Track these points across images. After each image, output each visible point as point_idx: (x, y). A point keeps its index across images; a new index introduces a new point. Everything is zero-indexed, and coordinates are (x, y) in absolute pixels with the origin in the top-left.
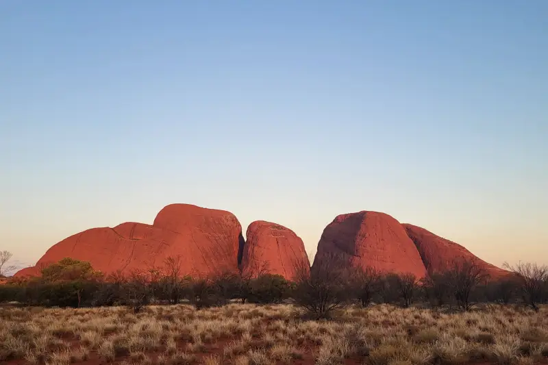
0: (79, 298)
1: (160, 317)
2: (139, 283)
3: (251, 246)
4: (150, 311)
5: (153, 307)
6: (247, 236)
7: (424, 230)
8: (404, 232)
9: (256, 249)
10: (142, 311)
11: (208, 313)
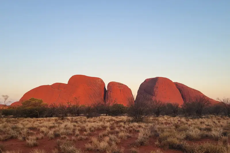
0: (38, 114)
1: (72, 122)
2: (63, 108)
3: (109, 92)
4: (68, 119)
5: (69, 118)
6: (108, 88)
7: (183, 85)
8: (175, 85)
9: (111, 93)
10: (65, 119)
11: (92, 120)
